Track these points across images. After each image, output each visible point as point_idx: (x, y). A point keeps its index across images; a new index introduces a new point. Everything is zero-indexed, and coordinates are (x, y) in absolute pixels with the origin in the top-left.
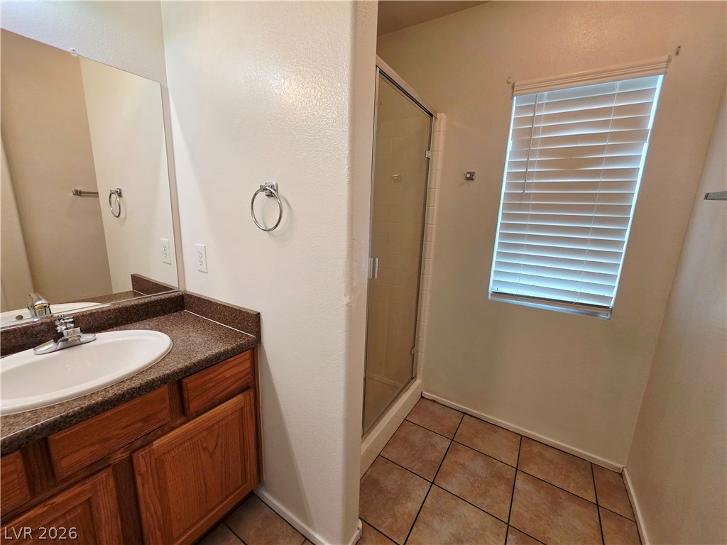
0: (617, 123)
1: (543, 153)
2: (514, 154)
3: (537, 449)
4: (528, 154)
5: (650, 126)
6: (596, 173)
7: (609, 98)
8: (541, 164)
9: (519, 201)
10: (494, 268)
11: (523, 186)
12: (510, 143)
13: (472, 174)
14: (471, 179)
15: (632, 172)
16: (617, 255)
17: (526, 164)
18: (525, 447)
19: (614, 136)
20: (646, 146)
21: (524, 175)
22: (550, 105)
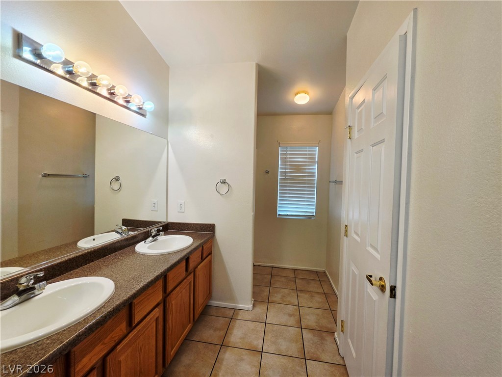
0: (309, 158)
1: (290, 165)
2: (281, 165)
3: (299, 272)
4: (286, 165)
5: (317, 160)
6: (305, 173)
7: (306, 151)
8: (290, 169)
9: (284, 181)
10: (278, 202)
11: (285, 176)
12: (280, 161)
13: (268, 172)
14: (268, 173)
15: (314, 173)
16: (314, 194)
17: (285, 169)
18: (296, 272)
19: (309, 162)
20: (317, 165)
21: (285, 172)
22: (291, 151)
